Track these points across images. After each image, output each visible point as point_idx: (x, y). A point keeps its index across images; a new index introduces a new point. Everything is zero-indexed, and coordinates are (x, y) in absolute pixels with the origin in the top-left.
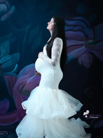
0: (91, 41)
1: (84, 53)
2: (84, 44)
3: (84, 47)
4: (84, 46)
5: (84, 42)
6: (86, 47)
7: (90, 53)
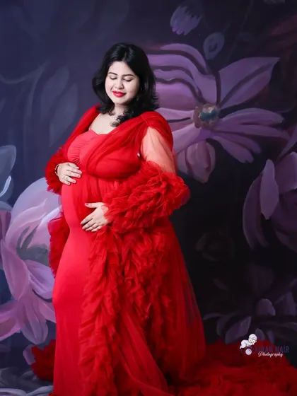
0: (210, 110)
1: (192, 143)
2: (192, 118)
3: (193, 125)
4: (192, 123)
5: (192, 112)
6: (197, 126)
7: (209, 141)
